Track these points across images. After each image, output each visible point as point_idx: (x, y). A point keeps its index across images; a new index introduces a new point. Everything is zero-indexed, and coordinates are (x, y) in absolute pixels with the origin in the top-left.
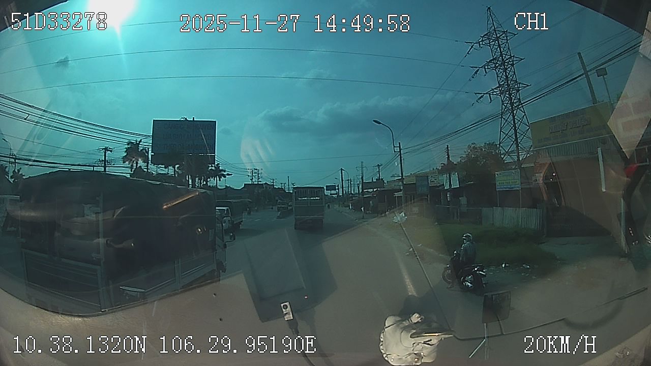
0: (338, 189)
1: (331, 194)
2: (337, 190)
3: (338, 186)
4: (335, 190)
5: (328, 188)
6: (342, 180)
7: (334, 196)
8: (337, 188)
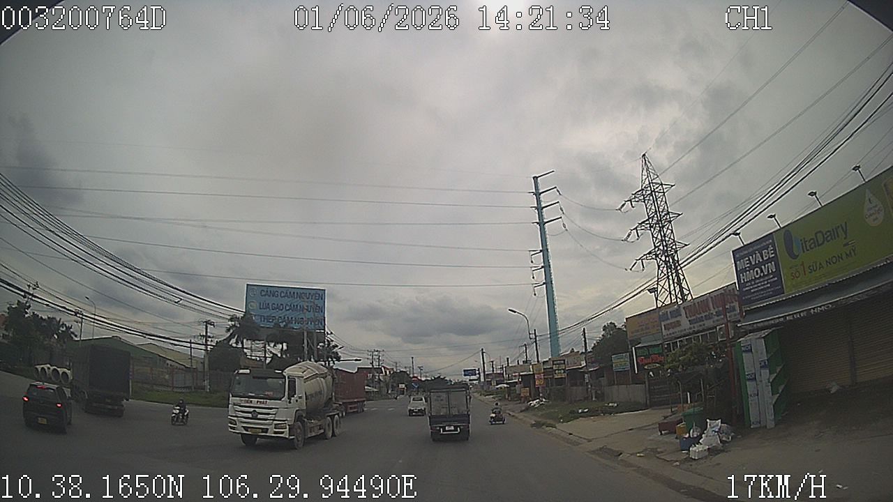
0: (479, 374)
1: (470, 380)
2: (478, 376)
3: (479, 370)
4: (475, 375)
5: (466, 373)
6: (484, 363)
7: (475, 382)
8: (477, 372)
